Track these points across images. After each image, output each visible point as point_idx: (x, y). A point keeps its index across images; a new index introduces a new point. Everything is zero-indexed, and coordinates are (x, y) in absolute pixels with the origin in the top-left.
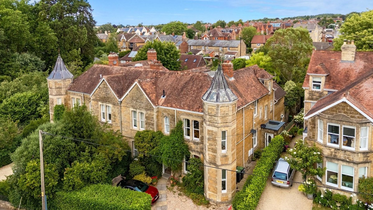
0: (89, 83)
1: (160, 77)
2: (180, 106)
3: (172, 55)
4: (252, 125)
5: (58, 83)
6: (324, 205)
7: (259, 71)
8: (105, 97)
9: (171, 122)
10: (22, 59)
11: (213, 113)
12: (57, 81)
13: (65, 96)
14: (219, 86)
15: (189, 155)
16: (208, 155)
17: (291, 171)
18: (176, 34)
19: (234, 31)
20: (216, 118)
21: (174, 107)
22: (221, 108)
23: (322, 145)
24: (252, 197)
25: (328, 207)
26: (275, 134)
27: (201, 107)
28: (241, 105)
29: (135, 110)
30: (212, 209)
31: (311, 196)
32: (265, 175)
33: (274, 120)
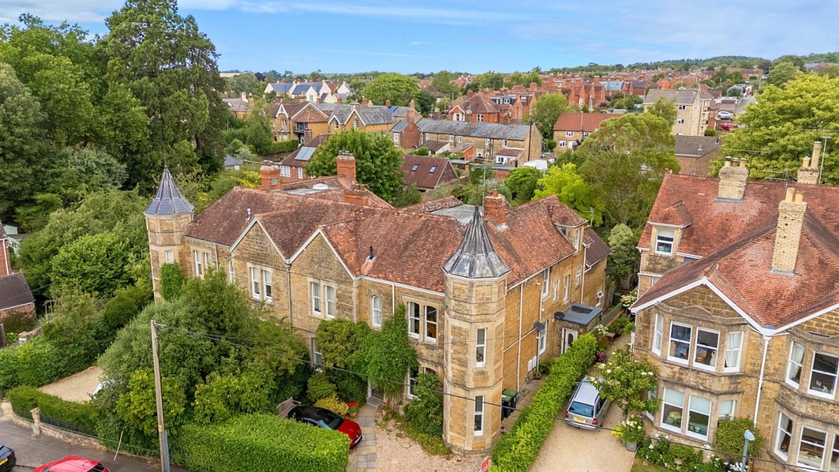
0: (225, 224)
1: (363, 220)
2: (402, 278)
3: (385, 161)
4: (537, 314)
5: (167, 221)
6: (653, 461)
7: (557, 208)
8: (258, 254)
9: (384, 307)
10: (80, 161)
11: (463, 297)
12: (163, 218)
13: (180, 248)
14: (474, 247)
15: (418, 368)
16: (451, 370)
17: (601, 402)
18: (394, 103)
19: (518, 101)
20: (468, 306)
21: (390, 280)
22: (478, 289)
23: (659, 360)
24: (527, 445)
25: (660, 464)
26: (582, 330)
27: (440, 283)
28: (517, 280)
29: (317, 281)
30: (455, 462)
31: (633, 445)
32: (553, 407)
33: (583, 304)
